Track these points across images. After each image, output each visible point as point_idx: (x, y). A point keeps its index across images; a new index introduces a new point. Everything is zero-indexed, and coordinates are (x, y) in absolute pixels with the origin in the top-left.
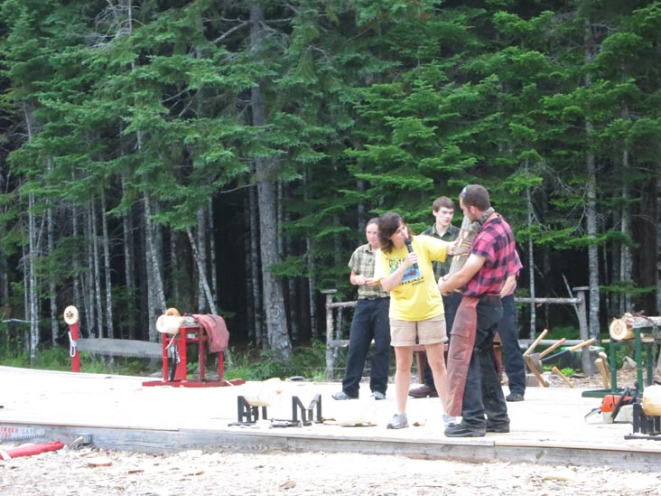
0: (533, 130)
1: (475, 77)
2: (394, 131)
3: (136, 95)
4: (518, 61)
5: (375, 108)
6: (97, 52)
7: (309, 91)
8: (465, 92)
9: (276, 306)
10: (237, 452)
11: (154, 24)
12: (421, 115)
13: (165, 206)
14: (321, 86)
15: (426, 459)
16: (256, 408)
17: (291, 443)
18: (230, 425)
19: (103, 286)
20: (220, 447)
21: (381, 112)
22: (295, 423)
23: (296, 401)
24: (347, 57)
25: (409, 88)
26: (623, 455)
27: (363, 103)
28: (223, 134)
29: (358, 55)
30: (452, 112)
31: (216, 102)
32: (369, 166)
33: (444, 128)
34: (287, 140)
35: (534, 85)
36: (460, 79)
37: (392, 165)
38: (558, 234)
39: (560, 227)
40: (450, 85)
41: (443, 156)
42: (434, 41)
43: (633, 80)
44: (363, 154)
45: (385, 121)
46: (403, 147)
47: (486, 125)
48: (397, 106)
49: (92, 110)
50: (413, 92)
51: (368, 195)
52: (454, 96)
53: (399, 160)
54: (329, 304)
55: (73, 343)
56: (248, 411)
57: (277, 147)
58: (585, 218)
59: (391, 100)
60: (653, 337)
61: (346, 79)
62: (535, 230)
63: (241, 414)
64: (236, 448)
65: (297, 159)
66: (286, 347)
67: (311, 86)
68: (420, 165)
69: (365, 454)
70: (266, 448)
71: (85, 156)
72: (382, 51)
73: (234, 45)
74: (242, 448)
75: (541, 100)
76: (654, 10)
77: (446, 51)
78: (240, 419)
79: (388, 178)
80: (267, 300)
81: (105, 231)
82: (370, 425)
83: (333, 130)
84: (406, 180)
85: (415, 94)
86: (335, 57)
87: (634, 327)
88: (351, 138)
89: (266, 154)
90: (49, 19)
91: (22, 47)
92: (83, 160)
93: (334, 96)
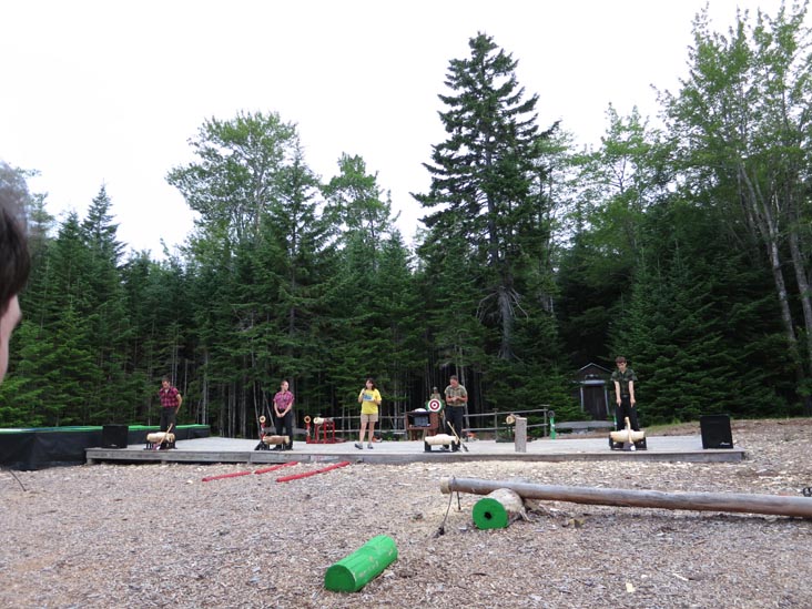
1: (369, 347)
3: (259, 347)
4: (381, 343)
7: (315, 349)
8: (365, 351)
11: (262, 325)
12: (353, 357)
14: (319, 347)
25: (348, 350)
28: (290, 361)
29: (330, 338)
30: (362, 357)
33: (360, 361)
35: (385, 350)
36: (364, 347)
37: (342, 373)
40: (362, 349)
41: (360, 371)
42: (356, 335)
44: (333, 369)
46: (348, 368)
47: (372, 361)
48: (345, 355)
53: (346, 372)
61: (326, 345)
72: (337, 338)
73: (287, 332)
77: (359, 338)
88: (327, 365)
89: (303, 368)
90: (218, 323)
91: (208, 331)
92: (233, 369)
93: (322, 351)
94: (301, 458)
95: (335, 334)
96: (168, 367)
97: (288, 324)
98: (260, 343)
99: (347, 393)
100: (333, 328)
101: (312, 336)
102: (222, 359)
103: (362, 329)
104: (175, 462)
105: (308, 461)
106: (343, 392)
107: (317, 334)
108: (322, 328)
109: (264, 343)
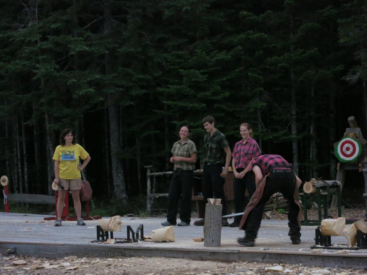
0: (261, 77)
1: (229, 47)
2: (184, 78)
3: (40, 57)
4: (253, 39)
5: (174, 65)
6: (19, 33)
8: (222, 55)
9: (119, 175)
10: (96, 257)
12: (199, 68)
13: (57, 120)
15: (202, 260)
16: (107, 233)
17: (126, 252)
18: (92, 242)
19: (22, 165)
20: (87, 254)
21: (176, 67)
22: (128, 240)
23: (129, 228)
24: (158, 36)
26: (310, 257)
27: (167, 62)
28: (89, 79)
29: (164, 35)
30: (216, 67)
31: (86, 62)
33: (211, 75)
35: (261, 51)
36: (220, 48)
38: (276, 135)
39: (276, 130)
40: (215, 51)
41: (211, 91)
42: (206, 28)
43: (316, 49)
44: (167, 90)
45: (179, 72)
46: (189, 86)
47: (235, 74)
48: (185, 64)
49: (16, 66)
50: (195, 56)
52: (217, 58)
53: (186, 93)
54: (149, 173)
55: (5, 196)
56: (102, 234)
57: (119, 87)
58: (290, 126)
59: (183, 60)
60: (326, 192)
61: (157, 48)
62: (262, 132)
63: (99, 236)
64: (96, 255)
66: (125, 198)
68: (199, 96)
69: (167, 257)
70: (112, 255)
71: (12, 92)
74: (99, 255)
75: (265, 60)
76: (328, 11)
78: (98, 238)
79: (181, 104)
80: (114, 172)
81: (23, 134)
82: (170, 241)
83: (150, 77)
84: (191, 105)
85: (196, 57)
86: (151, 36)
87: (317, 186)
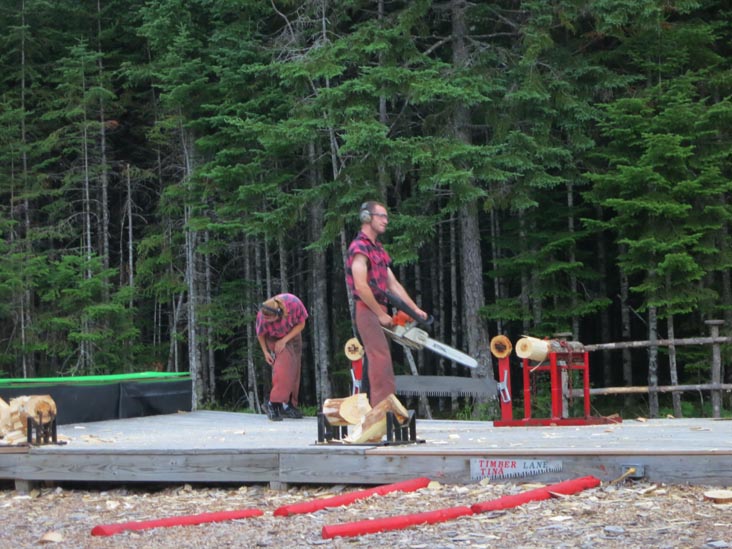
2: (648, 151)
3: (350, 110)
5: (620, 126)
7: (541, 107)
9: (483, 355)
11: (356, 35)
14: (553, 102)
21: (629, 130)
24: (580, 71)
25: (657, 106)
27: (608, 120)
28: (455, 153)
29: (594, 68)
30: (707, 130)
32: (614, 190)
33: (704, 146)
34: (521, 163)
37: (640, 188)
40: (703, 100)
41: (702, 178)
42: (684, 52)
46: (658, 169)
48: (646, 124)
49: (292, 130)
50: (668, 107)
51: (611, 224)
52: (715, 111)
57: (513, 170)
59: (640, 116)
61: (580, 94)
65: (531, 184)
66: (494, 401)
67: (544, 103)
68: (675, 189)
71: (272, 185)
72: (618, 66)
73: (445, 54)
77: (695, 63)
79: (639, 203)
80: (472, 348)
83: (568, 152)
84: (660, 206)
86: (567, 70)
88: (585, 162)
89: (502, 177)
90: (216, 36)
91: (183, 68)
92: (272, 189)
93: (568, 114)
94: (438, 467)
95: (610, 55)
96: (74, 194)
97: (446, 28)
98: (352, 98)
99: (660, 256)
100: (601, 31)
101: (528, 61)
102: (232, 160)
103: (705, 30)
104: (55, 484)
105: (463, 477)
106: (645, 255)
107: (542, 55)
108: (559, 35)
109: (365, 97)
